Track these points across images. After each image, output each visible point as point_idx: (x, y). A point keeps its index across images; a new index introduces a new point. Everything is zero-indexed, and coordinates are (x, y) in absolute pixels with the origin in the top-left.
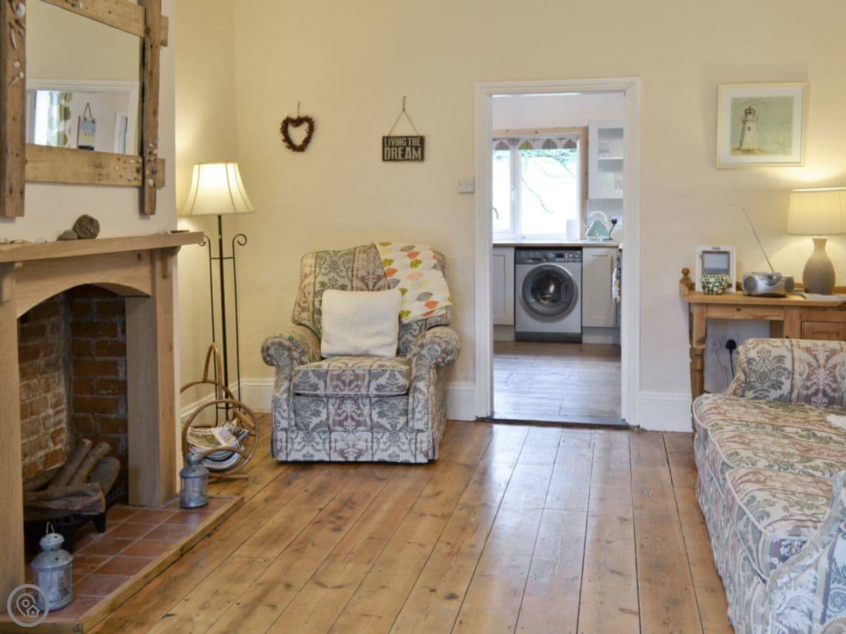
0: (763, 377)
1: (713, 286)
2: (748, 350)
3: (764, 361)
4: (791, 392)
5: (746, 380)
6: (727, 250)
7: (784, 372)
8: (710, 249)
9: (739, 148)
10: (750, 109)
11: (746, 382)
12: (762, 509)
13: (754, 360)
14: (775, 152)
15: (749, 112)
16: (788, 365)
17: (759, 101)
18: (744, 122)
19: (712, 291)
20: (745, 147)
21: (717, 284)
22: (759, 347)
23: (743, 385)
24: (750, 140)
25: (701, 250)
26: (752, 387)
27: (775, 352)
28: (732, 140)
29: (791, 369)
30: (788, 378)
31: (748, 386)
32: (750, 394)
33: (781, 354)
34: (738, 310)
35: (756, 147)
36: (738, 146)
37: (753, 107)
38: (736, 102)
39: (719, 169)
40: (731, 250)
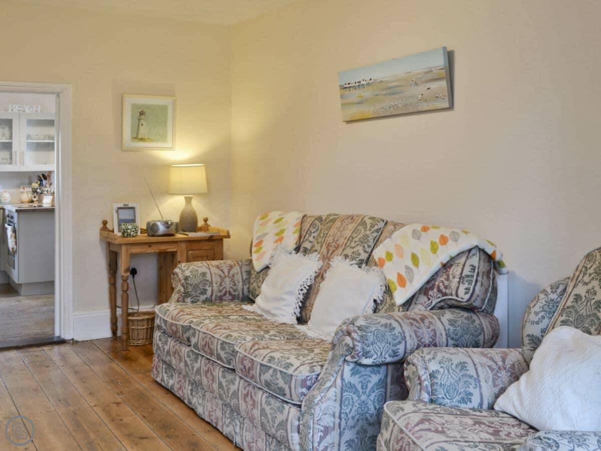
0: (196, 287)
1: (131, 231)
2: (183, 271)
3: (195, 277)
4: (212, 295)
5: (184, 291)
6: (133, 206)
7: (207, 282)
8: (122, 206)
9: (136, 138)
10: (142, 112)
11: (184, 293)
12: (284, 362)
13: (189, 276)
14: (158, 141)
15: (142, 113)
16: (209, 278)
17: (148, 107)
18: (139, 120)
19: (130, 235)
20: (140, 137)
21: (134, 230)
22: (191, 268)
23: (183, 295)
24: (143, 131)
25: (117, 206)
26: (189, 295)
27: (201, 270)
28: (132, 132)
29: (210, 280)
30: (209, 287)
31: (186, 295)
32: (189, 300)
33: (204, 271)
34: (150, 246)
35: (146, 137)
36: (135, 136)
37: (145, 110)
38: (134, 106)
39: (124, 151)
40: (136, 207)
